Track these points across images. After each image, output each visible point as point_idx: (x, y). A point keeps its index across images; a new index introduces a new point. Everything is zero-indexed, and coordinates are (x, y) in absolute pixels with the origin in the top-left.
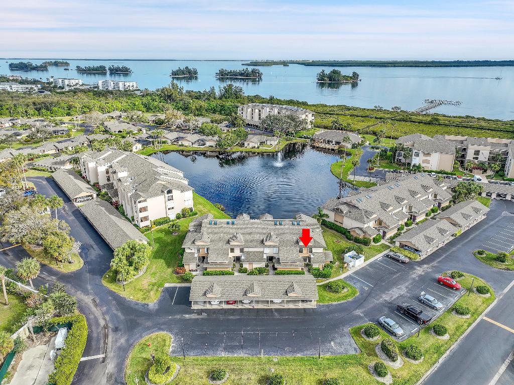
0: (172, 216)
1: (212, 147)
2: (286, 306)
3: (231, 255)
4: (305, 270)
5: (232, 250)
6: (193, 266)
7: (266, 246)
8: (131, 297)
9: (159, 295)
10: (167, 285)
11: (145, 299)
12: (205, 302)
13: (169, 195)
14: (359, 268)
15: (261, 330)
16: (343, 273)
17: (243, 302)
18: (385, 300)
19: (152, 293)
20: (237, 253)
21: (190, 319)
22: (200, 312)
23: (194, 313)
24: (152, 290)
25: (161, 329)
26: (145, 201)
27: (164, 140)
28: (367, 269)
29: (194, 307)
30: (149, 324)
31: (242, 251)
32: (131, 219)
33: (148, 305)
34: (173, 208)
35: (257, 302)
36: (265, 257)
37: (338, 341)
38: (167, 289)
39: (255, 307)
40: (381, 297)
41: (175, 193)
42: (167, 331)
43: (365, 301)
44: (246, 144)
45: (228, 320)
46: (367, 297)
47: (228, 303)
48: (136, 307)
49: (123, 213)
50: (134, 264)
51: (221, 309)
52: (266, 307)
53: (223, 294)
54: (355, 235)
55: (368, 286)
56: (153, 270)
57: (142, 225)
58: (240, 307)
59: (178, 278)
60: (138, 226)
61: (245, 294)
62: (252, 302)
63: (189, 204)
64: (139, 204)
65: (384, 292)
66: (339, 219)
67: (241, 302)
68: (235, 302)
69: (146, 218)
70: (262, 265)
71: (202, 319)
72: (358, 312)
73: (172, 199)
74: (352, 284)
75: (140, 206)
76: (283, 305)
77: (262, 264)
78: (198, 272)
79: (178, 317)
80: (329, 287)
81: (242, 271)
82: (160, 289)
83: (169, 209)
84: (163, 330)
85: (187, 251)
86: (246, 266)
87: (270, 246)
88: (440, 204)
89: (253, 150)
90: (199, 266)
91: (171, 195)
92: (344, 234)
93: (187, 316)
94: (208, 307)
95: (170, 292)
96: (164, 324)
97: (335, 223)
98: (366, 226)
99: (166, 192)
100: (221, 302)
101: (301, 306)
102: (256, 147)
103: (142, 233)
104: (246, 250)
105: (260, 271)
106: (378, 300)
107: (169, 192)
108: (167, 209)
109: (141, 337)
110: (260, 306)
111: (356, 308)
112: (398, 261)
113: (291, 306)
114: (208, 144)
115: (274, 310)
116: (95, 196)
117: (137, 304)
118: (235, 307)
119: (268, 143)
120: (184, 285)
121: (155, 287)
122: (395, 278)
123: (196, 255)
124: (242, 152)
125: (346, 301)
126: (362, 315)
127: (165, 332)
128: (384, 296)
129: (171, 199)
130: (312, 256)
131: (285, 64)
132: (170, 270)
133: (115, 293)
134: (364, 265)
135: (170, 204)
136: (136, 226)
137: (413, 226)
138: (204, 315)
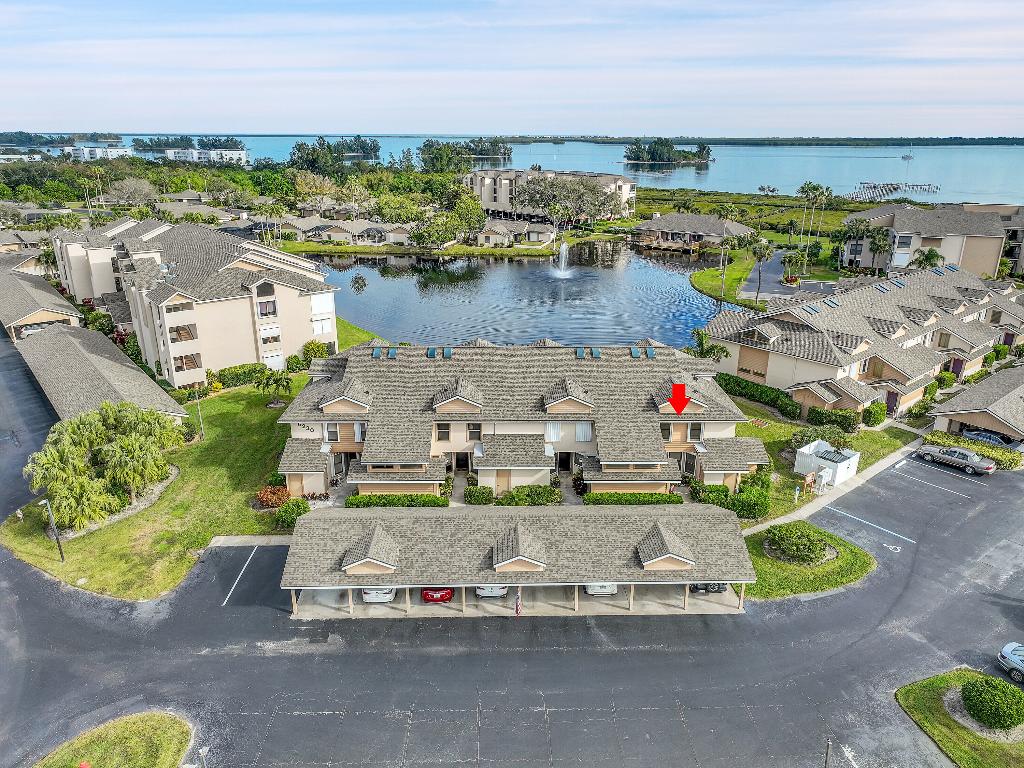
0: (275, 361)
1: (402, 244)
2: (635, 607)
3: (438, 448)
4: (682, 492)
5: (444, 431)
6: (314, 483)
7: (555, 419)
8: (81, 582)
9: (182, 573)
10: (219, 542)
11: (128, 585)
12: (343, 595)
13: (264, 299)
14: (847, 490)
15: (549, 701)
16: (803, 502)
17: (478, 592)
18: (977, 587)
19: (160, 566)
20: (459, 440)
21: (279, 658)
22: (321, 630)
23: (296, 633)
24: (161, 555)
25: (155, 699)
26: (188, 306)
27: (288, 231)
28: (870, 492)
29: (302, 613)
30: (114, 677)
31: (475, 431)
32: (155, 370)
33: (132, 607)
34: (276, 339)
35: (532, 593)
36: (550, 451)
37: (867, 741)
38: (217, 555)
39: (524, 612)
40: (959, 576)
41: (283, 295)
42: (179, 706)
43: (906, 587)
44: (481, 238)
45: (426, 659)
46: (910, 576)
47: (425, 595)
48: (89, 615)
49: (136, 357)
50: (108, 473)
51: (401, 620)
52: (562, 613)
53: (405, 565)
54: (808, 403)
55: (897, 541)
56: (183, 497)
57: (180, 379)
58: (469, 611)
59: (260, 520)
60: (169, 385)
61: (489, 562)
62: (512, 591)
63: (326, 331)
64: (167, 316)
65: (962, 562)
66: (753, 364)
67: (472, 592)
68: (450, 594)
69: (192, 361)
70: (542, 476)
71: (327, 656)
72: (901, 628)
73: (274, 313)
74: (841, 534)
75: (172, 320)
76: (624, 603)
77: (540, 475)
78: (329, 503)
79: (235, 649)
80: (771, 546)
81: (477, 497)
82: (194, 555)
83: (265, 341)
84: (162, 701)
85: (297, 433)
86: (487, 481)
87: (565, 419)
88: (1009, 339)
89: (498, 251)
90: (334, 483)
91: (270, 298)
92: (773, 403)
93: (269, 647)
94: (353, 611)
95: (225, 563)
96: (173, 677)
97: (742, 375)
98: (840, 375)
99: (254, 288)
100: (399, 594)
101: (690, 606)
102: (506, 243)
103: (180, 401)
104: (486, 430)
105: (535, 496)
106: (951, 585)
107: (266, 289)
108: (260, 342)
109: (65, 732)
110: (542, 608)
111: (888, 615)
112: (961, 470)
113: (653, 607)
114: (392, 238)
115: (593, 622)
116: (75, 322)
117: (96, 603)
118: (451, 614)
119: (533, 237)
120: (276, 540)
121: (178, 548)
122: (974, 518)
123: (326, 448)
124: (469, 257)
125: (841, 589)
126: (916, 637)
127: (169, 712)
128: (967, 573)
129: (269, 311)
130: (700, 449)
131: (557, 141)
132: (240, 496)
133: (28, 566)
134: (860, 481)
135: (267, 327)
136: (165, 385)
137: (956, 387)
138: (335, 642)
